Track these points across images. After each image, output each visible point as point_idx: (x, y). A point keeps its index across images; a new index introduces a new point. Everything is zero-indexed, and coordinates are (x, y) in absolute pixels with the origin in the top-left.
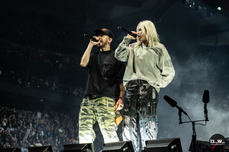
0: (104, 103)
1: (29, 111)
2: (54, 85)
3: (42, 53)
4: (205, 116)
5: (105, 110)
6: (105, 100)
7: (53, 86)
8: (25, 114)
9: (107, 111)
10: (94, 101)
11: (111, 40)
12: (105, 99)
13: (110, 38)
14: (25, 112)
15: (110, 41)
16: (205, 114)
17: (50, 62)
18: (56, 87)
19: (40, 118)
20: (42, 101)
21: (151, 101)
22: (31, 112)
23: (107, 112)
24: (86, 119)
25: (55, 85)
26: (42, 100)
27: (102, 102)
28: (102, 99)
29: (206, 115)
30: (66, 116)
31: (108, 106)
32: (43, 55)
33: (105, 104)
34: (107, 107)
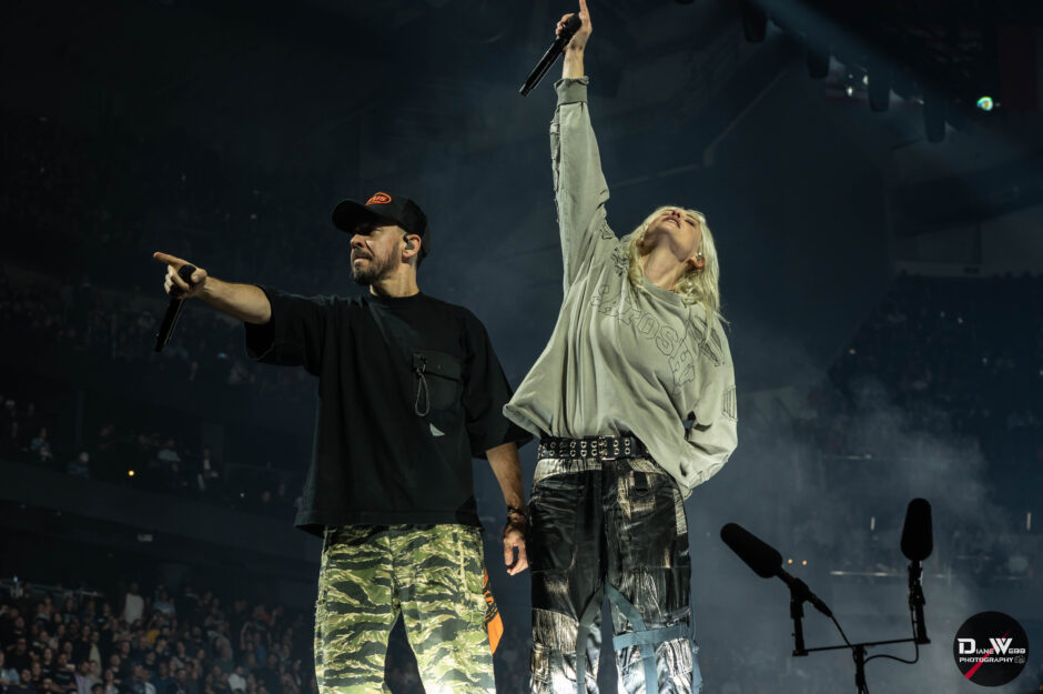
0: (449, 551)
1: (85, 590)
2: (207, 465)
3: (147, 313)
4: (915, 619)
5: (454, 588)
6: (452, 542)
7: (202, 471)
8: (70, 605)
9: (463, 593)
10: (399, 544)
11: (416, 244)
12: (450, 533)
13: (409, 237)
14: (69, 594)
15: (412, 247)
16: (912, 609)
17: (185, 354)
18: (215, 475)
19: (139, 624)
20: (146, 543)
21: (674, 543)
22: (95, 594)
23: (463, 597)
24: (358, 628)
25: (211, 463)
26: (148, 538)
27: (440, 549)
28: (438, 537)
29: (917, 618)
30: (260, 611)
31: (466, 568)
32: (153, 321)
33: (451, 558)
34: (463, 571)
